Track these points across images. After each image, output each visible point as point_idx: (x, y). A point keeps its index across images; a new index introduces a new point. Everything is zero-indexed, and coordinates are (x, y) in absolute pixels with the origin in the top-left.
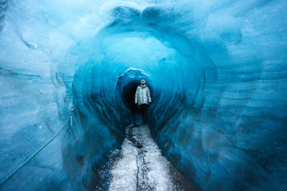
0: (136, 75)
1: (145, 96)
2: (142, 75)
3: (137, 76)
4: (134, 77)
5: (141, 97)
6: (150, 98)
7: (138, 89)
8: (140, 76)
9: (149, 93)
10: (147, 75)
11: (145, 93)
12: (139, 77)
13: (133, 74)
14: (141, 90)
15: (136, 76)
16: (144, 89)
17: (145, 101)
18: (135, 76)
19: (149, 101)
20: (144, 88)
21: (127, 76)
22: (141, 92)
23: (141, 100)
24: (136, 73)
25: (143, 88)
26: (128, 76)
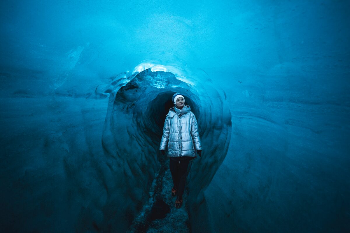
0: (168, 83)
1: (186, 136)
2: (179, 82)
3: (170, 85)
4: (163, 87)
5: (177, 138)
6: (197, 139)
7: (170, 118)
8: (175, 84)
9: (195, 127)
10: (190, 83)
11: (185, 128)
12: (172, 87)
13: (162, 81)
14: (176, 120)
15: (167, 85)
16: (183, 119)
17: (186, 149)
18: (165, 84)
19: (195, 148)
20: (183, 114)
21: (149, 84)
22: (176, 126)
23: (177, 147)
24: (167, 79)
25: (180, 116)
26: (151, 84)
